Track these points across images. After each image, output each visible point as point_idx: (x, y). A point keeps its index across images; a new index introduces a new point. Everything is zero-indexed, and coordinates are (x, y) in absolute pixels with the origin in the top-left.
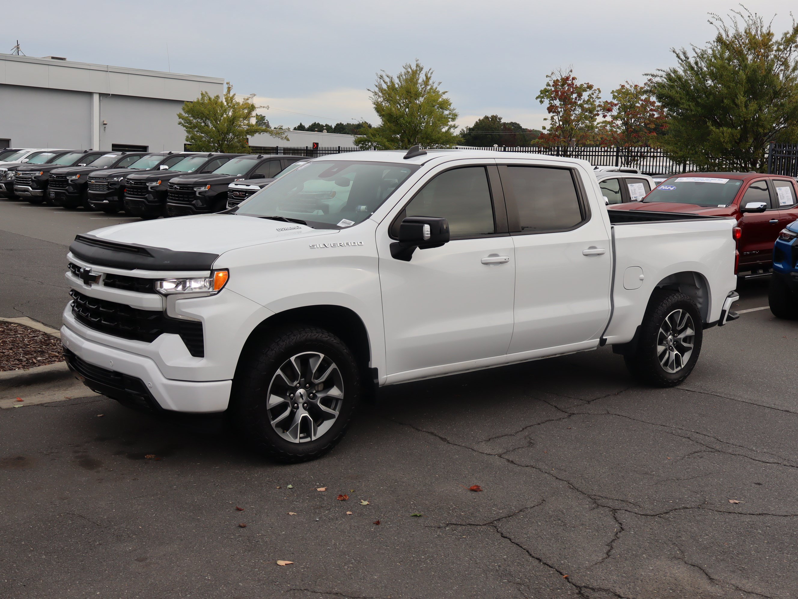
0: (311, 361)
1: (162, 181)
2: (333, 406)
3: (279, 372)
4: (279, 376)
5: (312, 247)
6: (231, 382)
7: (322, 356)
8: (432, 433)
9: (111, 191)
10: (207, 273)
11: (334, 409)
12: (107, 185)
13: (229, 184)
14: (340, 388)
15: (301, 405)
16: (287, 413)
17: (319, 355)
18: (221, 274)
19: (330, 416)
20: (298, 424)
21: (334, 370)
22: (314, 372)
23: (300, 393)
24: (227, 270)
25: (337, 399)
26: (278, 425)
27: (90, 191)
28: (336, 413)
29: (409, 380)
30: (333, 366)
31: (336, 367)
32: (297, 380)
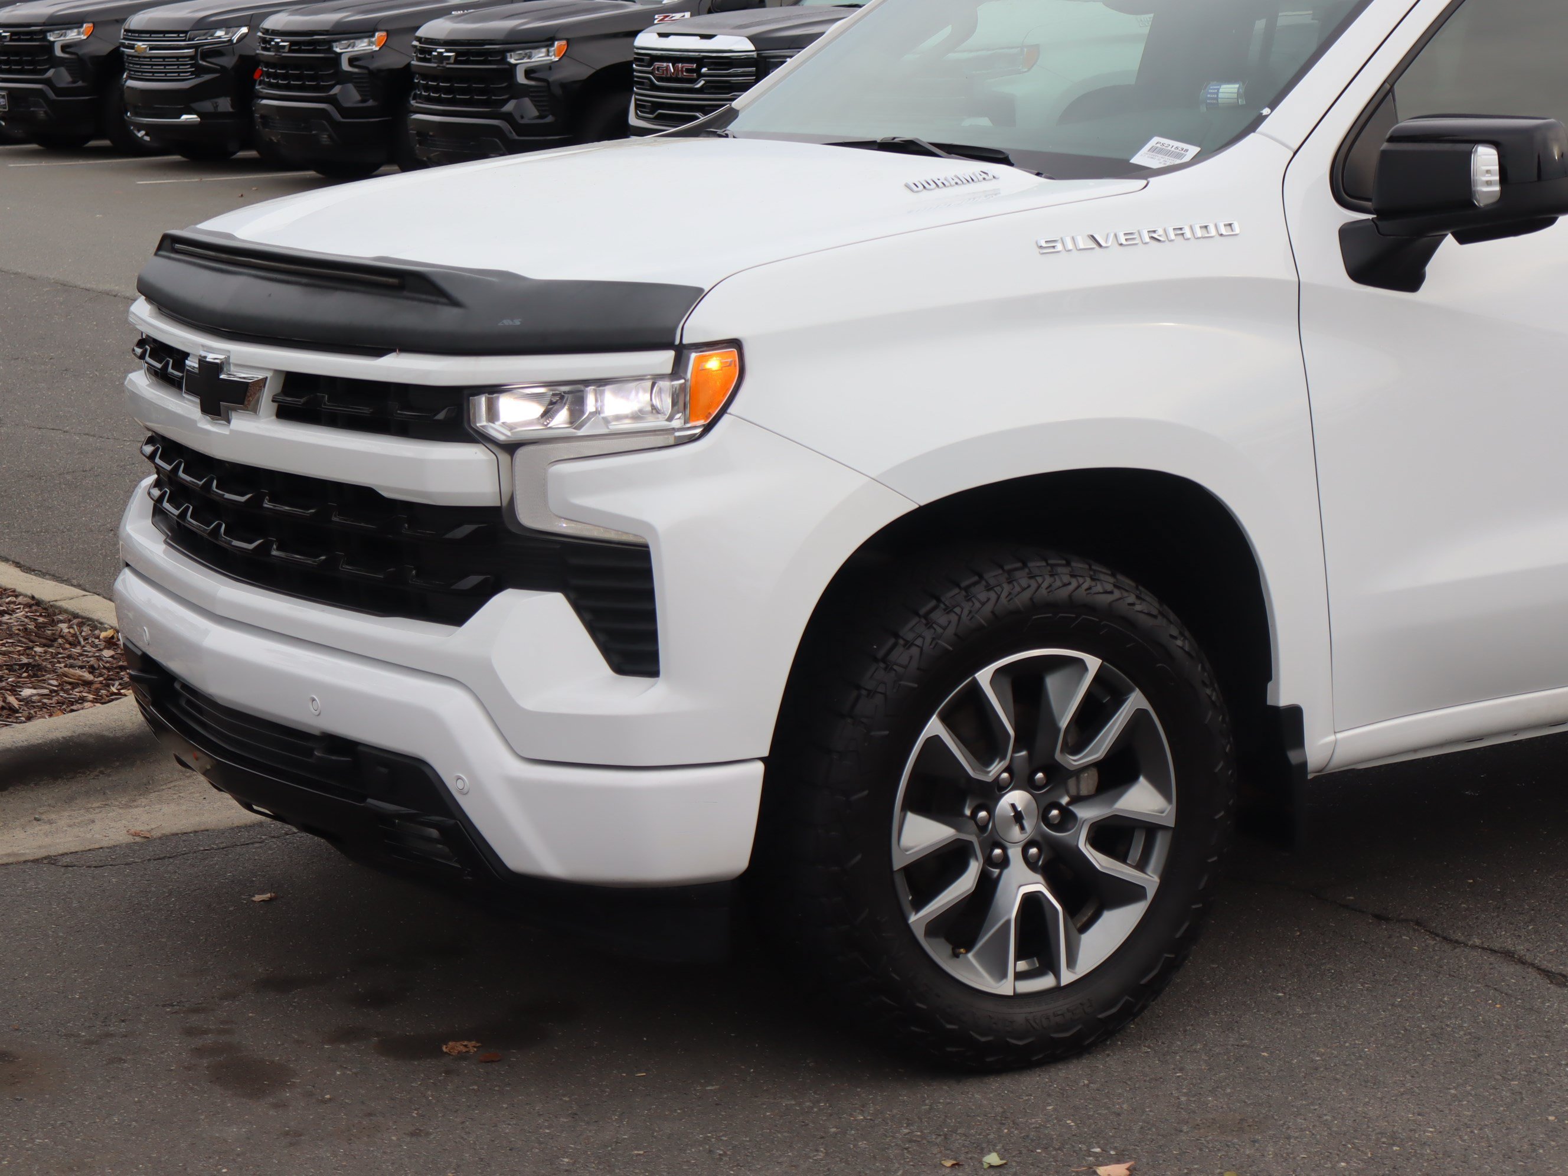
0: (1053, 683)
1: (389, 33)
2: (1136, 853)
3: (934, 727)
4: (934, 742)
5: (1049, 247)
6: (759, 768)
7: (1093, 663)
8: (1508, 955)
9: (207, 77)
10: (663, 359)
11: (1141, 866)
12: (192, 58)
13: (634, 34)
14: (1160, 785)
15: (1019, 850)
16: (965, 883)
17: (1080, 662)
18: (714, 363)
19: (1128, 893)
20: (1008, 922)
21: (1140, 716)
22: (1064, 723)
23: (1013, 806)
24: (735, 344)
25: (1151, 829)
26: (934, 928)
27: (131, 83)
28: (1150, 880)
29: (1415, 750)
30: (1136, 701)
31: (1145, 705)
32: (1003, 758)
